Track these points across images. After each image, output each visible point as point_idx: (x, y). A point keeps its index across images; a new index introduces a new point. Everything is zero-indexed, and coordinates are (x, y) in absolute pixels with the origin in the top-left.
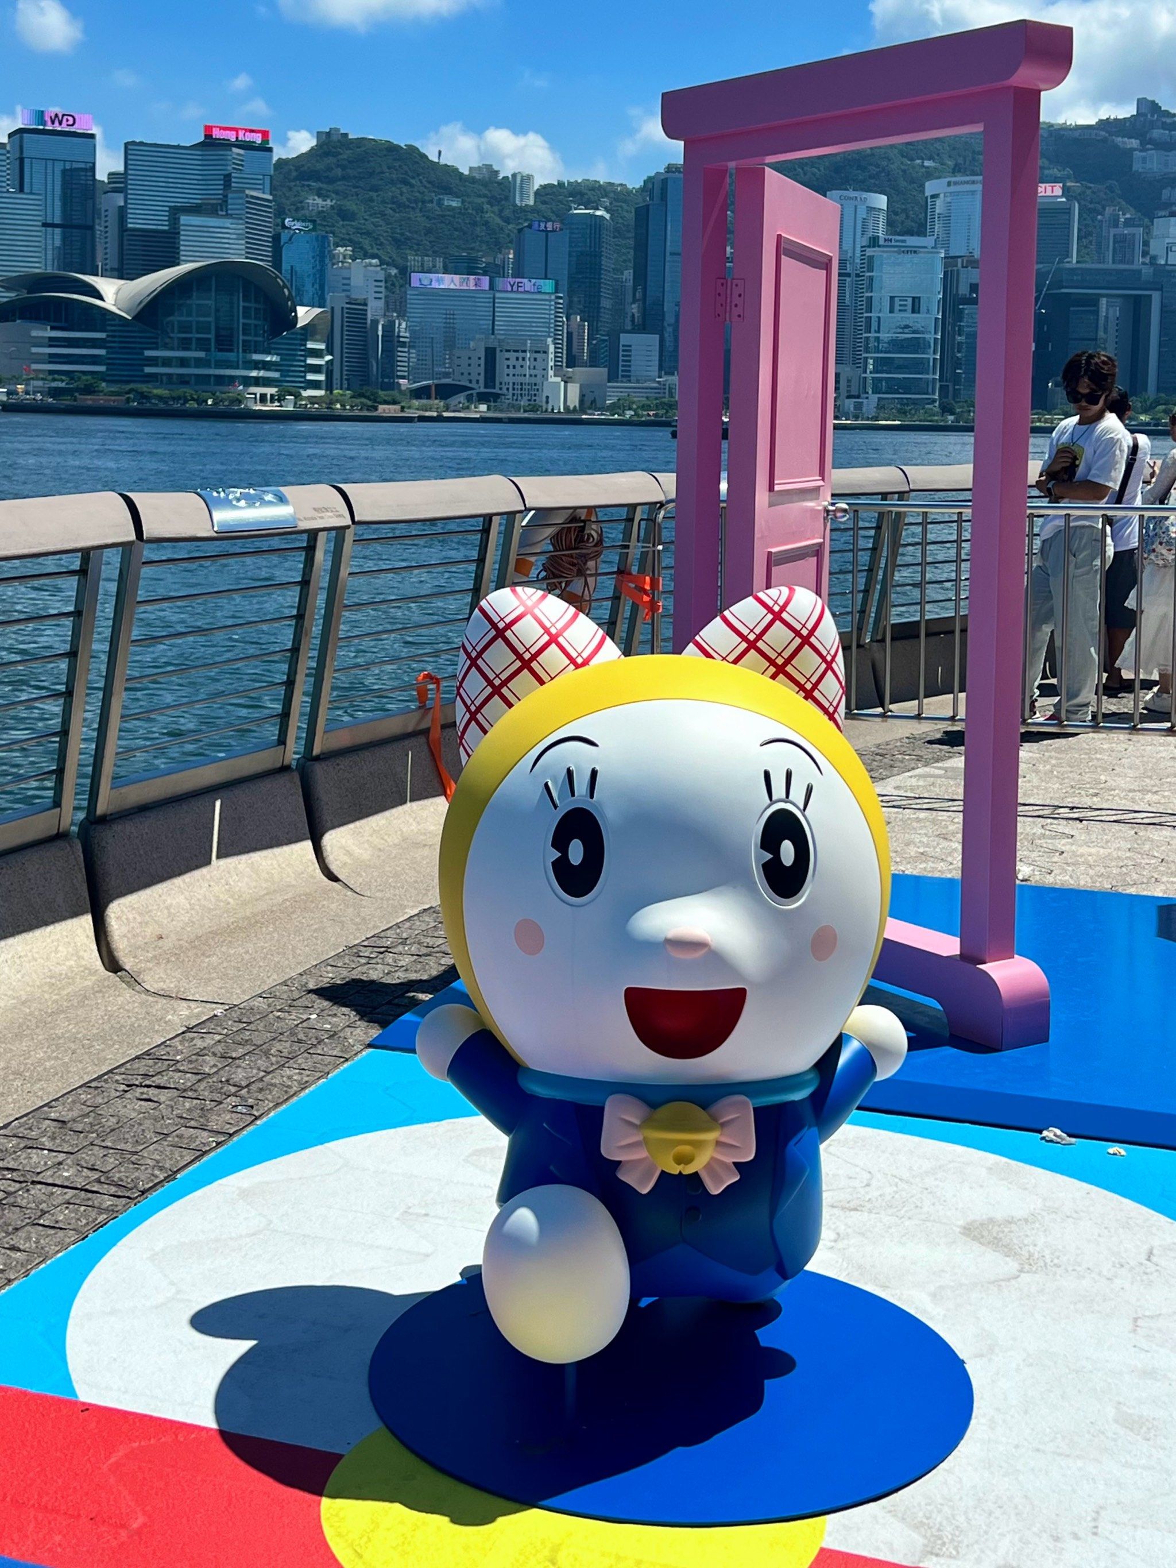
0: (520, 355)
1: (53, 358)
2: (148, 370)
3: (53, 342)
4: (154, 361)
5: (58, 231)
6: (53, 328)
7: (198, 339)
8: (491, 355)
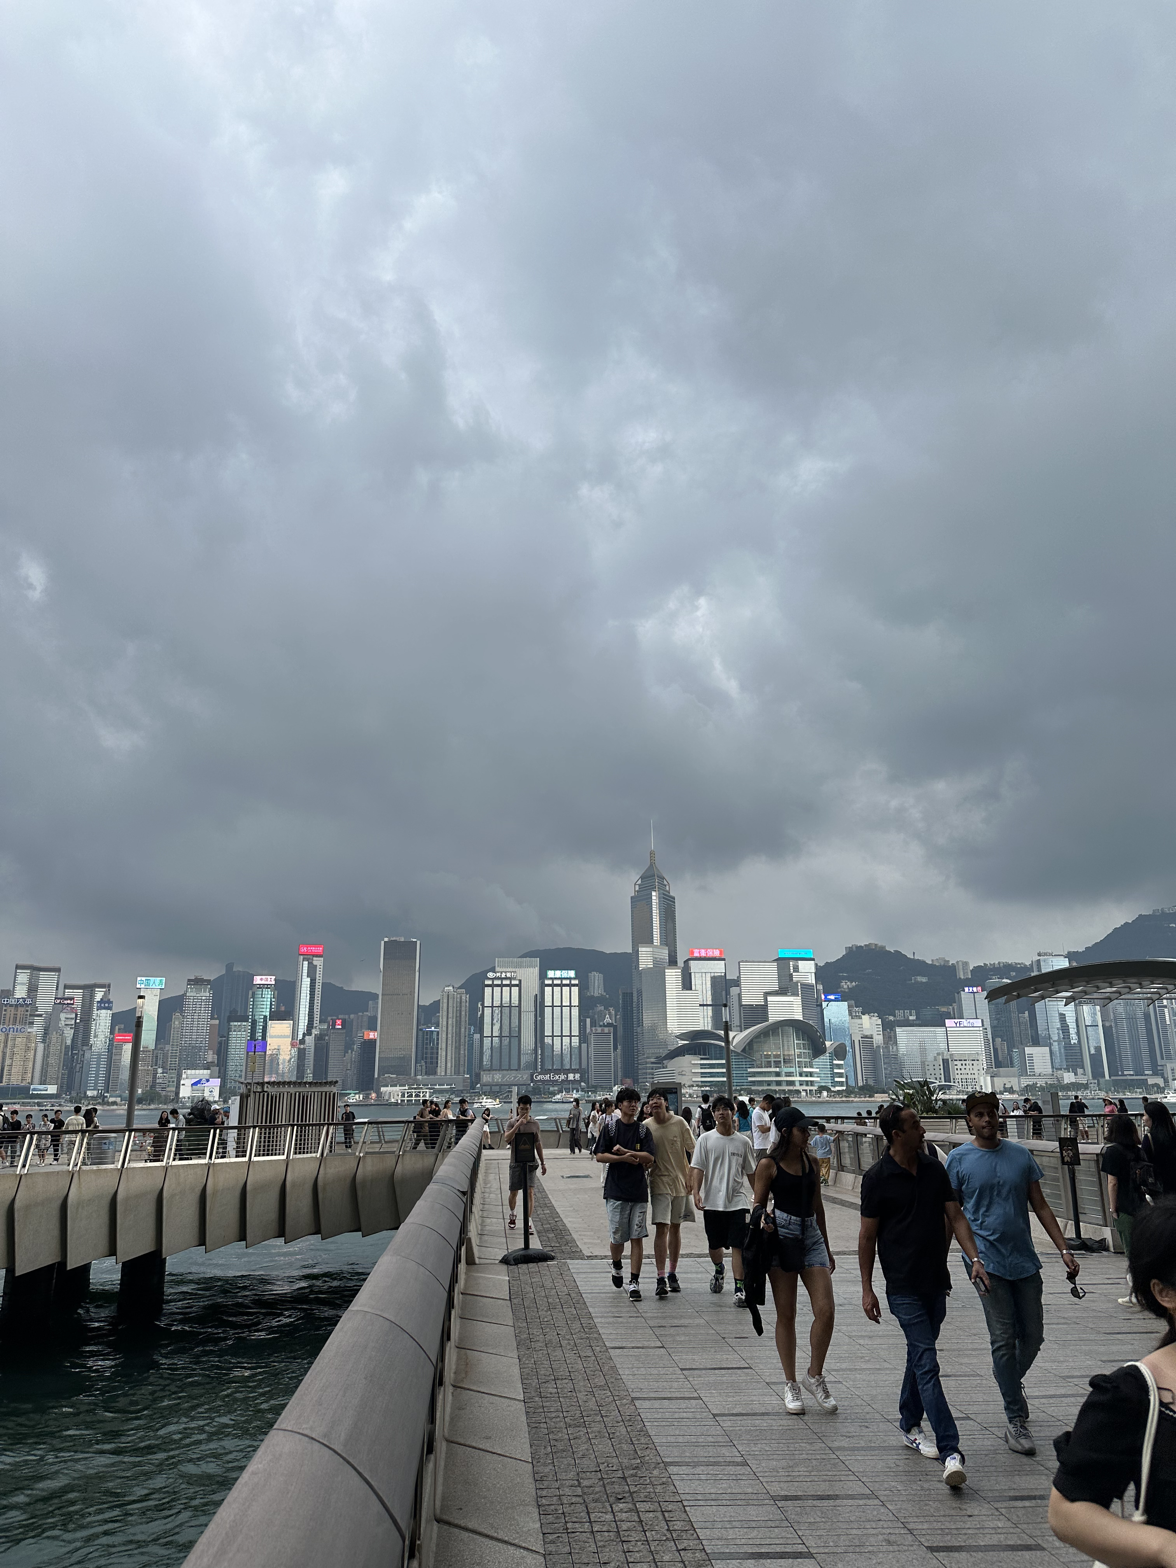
0: (964, 1062)
1: (703, 1075)
2: (750, 1079)
3: (703, 1066)
4: (754, 1074)
5: (710, 1008)
6: (702, 1059)
7: (774, 1061)
8: (946, 1062)
